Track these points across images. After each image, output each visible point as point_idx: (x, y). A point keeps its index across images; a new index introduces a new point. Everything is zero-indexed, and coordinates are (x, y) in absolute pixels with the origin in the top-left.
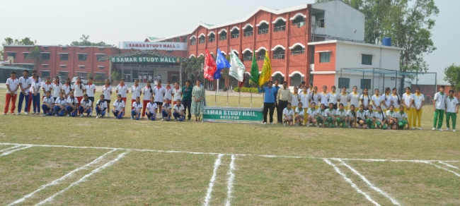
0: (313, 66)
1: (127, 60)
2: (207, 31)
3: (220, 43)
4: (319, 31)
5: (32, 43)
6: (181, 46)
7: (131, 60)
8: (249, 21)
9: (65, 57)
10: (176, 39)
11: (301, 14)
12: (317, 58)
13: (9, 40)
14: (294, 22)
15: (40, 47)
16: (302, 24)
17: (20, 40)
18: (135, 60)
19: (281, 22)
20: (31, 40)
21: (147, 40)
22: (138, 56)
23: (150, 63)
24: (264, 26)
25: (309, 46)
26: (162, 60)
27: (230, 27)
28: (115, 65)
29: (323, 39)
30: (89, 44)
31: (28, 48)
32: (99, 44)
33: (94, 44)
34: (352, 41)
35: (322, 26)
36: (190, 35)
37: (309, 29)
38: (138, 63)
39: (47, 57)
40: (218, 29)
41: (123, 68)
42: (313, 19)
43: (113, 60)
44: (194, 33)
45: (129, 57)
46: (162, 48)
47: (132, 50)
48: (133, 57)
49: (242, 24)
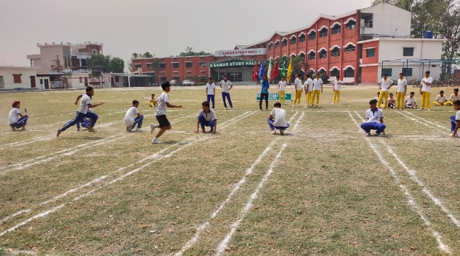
0: (361, 60)
1: (221, 65)
2: (281, 37)
3: (291, 47)
4: (367, 31)
5: (151, 56)
6: (262, 51)
7: (224, 65)
8: (312, 27)
9: (176, 66)
10: (258, 46)
11: (352, 19)
12: (364, 53)
13: (135, 55)
14: (347, 25)
15: (157, 59)
16: (353, 26)
17: (143, 54)
18: (227, 64)
19: (337, 27)
20: (150, 54)
21: (236, 48)
22: (229, 62)
23: (238, 67)
24: (324, 30)
25: (358, 45)
26: (247, 63)
27: (298, 33)
28: (213, 69)
29: (371, 38)
30: (192, 54)
31: (150, 61)
32: (201, 54)
33: (196, 54)
34: (393, 37)
35: (371, 26)
36: (269, 42)
37: (359, 31)
38: (230, 67)
39: (163, 66)
40: (289, 35)
41: (218, 71)
42: (362, 21)
43: (211, 66)
44: (271, 40)
45: (223, 63)
46: (248, 54)
47: (224, 58)
48: (225, 62)
49: (307, 30)
